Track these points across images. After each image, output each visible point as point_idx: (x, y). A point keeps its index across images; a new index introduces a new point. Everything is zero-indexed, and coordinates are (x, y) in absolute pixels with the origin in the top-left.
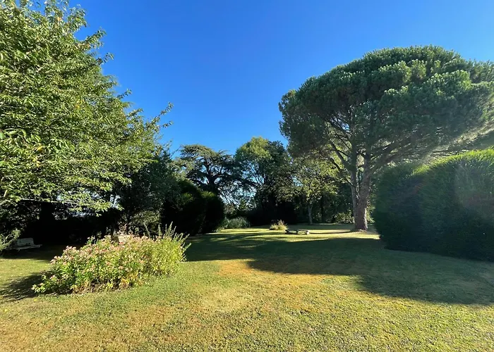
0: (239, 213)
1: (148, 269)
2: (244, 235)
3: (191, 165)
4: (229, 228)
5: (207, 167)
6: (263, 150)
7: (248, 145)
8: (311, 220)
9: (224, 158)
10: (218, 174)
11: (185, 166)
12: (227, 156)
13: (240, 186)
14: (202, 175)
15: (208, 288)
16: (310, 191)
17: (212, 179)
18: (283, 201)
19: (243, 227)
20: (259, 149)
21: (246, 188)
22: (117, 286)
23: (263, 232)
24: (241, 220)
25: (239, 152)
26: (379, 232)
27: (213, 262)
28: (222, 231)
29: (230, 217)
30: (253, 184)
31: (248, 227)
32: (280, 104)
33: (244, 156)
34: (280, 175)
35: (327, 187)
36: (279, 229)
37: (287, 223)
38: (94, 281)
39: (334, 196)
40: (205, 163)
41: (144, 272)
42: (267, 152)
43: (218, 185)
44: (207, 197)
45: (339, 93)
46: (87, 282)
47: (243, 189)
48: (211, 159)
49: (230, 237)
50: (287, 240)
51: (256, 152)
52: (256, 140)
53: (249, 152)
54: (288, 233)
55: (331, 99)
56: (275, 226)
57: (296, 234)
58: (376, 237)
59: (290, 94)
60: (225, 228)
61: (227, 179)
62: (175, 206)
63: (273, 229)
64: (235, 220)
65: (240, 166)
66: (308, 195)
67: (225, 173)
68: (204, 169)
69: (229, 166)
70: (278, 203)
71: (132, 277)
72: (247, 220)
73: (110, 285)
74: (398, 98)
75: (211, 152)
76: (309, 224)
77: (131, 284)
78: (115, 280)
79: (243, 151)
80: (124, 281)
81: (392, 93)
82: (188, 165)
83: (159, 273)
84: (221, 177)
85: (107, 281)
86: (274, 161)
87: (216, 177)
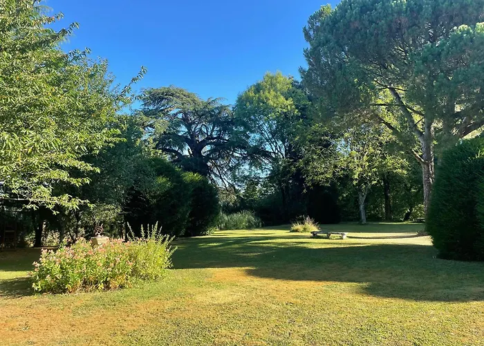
0: (243, 205)
1: (135, 272)
2: (248, 239)
3: (161, 125)
4: (227, 228)
5: (189, 126)
6: (282, 99)
7: (258, 88)
8: (363, 217)
9: (217, 111)
10: (208, 138)
11: (151, 126)
12: (222, 108)
13: (244, 158)
14: (181, 140)
15: (201, 289)
16: (360, 169)
17: (197, 148)
19: (249, 227)
20: (276, 97)
21: (255, 163)
22: (108, 288)
23: (278, 236)
24: (247, 216)
25: (242, 101)
27: (203, 270)
28: (215, 233)
29: (229, 210)
30: (266, 155)
31: (258, 227)
32: (305, 29)
33: (249, 111)
34: (311, 141)
35: (390, 161)
36: (305, 230)
37: (318, 220)
38: (85, 283)
39: (401, 177)
40: (185, 120)
41: (132, 275)
42: (290, 102)
43: (208, 158)
44: (192, 181)
45: (390, 27)
46: (80, 283)
47: (251, 165)
48: (195, 112)
49: (226, 242)
50: (310, 246)
51: (271, 103)
52: (272, 78)
53: (259, 100)
54: (315, 236)
55: (378, 34)
56: (298, 226)
57: (327, 238)
59: (321, 14)
60: (221, 229)
61: (222, 148)
62: (145, 197)
63: (297, 231)
64: (236, 216)
65: (244, 124)
66: (356, 177)
67: (219, 137)
68: (183, 130)
69: (225, 124)
70: (308, 188)
71: (120, 280)
72: (256, 216)
73: (101, 286)
74: (472, 40)
75: (194, 101)
76: (361, 224)
77: (122, 287)
78: (106, 282)
79: (248, 99)
80: (114, 283)
81: (463, 32)
82: (157, 125)
83: (146, 277)
84: (211, 144)
85: (96, 283)
86: (298, 118)
87: (203, 144)
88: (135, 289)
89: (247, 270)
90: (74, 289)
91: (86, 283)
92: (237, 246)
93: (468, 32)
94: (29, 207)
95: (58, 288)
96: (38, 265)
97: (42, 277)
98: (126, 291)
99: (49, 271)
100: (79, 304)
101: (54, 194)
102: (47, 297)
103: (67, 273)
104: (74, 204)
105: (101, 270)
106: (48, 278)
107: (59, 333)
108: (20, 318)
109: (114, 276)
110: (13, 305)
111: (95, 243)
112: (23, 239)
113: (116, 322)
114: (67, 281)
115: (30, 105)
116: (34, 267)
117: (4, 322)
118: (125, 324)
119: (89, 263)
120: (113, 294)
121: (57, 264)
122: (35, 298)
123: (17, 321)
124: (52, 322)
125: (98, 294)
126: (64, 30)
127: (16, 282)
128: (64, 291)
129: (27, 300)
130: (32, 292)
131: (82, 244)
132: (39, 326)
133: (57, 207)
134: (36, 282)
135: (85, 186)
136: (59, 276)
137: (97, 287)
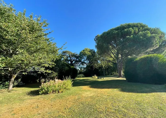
3: (65, 57)
4: (78, 77)
5: (70, 58)
6: (88, 52)
7: (84, 51)
8: (104, 75)
12: (77, 54)
13: (81, 64)
14: (68, 61)
16: (104, 65)
17: (72, 62)
18: (95, 68)
21: (83, 64)
24: (82, 75)
25: (81, 53)
26: (126, 77)
28: (77, 78)
30: (85, 63)
31: (84, 77)
32: (94, 39)
33: (82, 54)
34: (94, 60)
35: (109, 64)
36: (95, 77)
37: (97, 75)
39: (112, 67)
40: (69, 57)
42: (90, 53)
43: (74, 64)
44: (72, 68)
45: (113, 37)
48: (71, 55)
50: (98, 81)
51: (86, 53)
52: (86, 49)
53: (84, 53)
54: (98, 78)
55: (111, 38)
56: (94, 77)
58: (125, 79)
59: (97, 36)
62: (63, 71)
63: (93, 78)
64: (80, 75)
65: (81, 57)
66: (104, 67)
67: (76, 60)
68: (69, 58)
69: (77, 57)
70: (94, 69)
71: (62, 90)
72: (84, 75)
73: (57, 92)
74: (130, 39)
75: (71, 53)
76: (104, 76)
77: (62, 92)
78: (58, 91)
79: (82, 52)
80: (60, 91)
81: (128, 37)
82: (64, 57)
83: (67, 89)
84: (74, 61)
85: (56, 91)
86: (92, 56)
87: (73, 61)
88: (65, 92)
89: (89, 87)
90: (50, 93)
91: (53, 91)
92: (83, 81)
93: (129, 37)
94: (39, 73)
95: (46, 93)
96: (41, 87)
97: (42, 90)
98: (64, 93)
99: (43, 89)
100: (52, 98)
101: (45, 70)
102: (43, 96)
103: (49, 89)
104: (50, 72)
105: (57, 88)
106: (43, 90)
107: (48, 108)
108: (36, 103)
109: (60, 89)
110: (33, 99)
111: (55, 81)
112: (36, 80)
113: (64, 103)
114: (48, 91)
115: (41, 48)
116: (40, 87)
117: (30, 105)
118: (67, 104)
119: (54, 86)
120: (60, 94)
121: (46, 87)
122: (40, 96)
123: (35, 104)
124: (45, 104)
125: (56, 94)
126: (50, 32)
127: (34, 91)
128: (48, 94)
129: (38, 97)
130: (39, 94)
131: (52, 81)
132: (41, 106)
133: (46, 73)
134: (40, 91)
135: (53, 67)
136: (46, 90)
137: (56, 92)
